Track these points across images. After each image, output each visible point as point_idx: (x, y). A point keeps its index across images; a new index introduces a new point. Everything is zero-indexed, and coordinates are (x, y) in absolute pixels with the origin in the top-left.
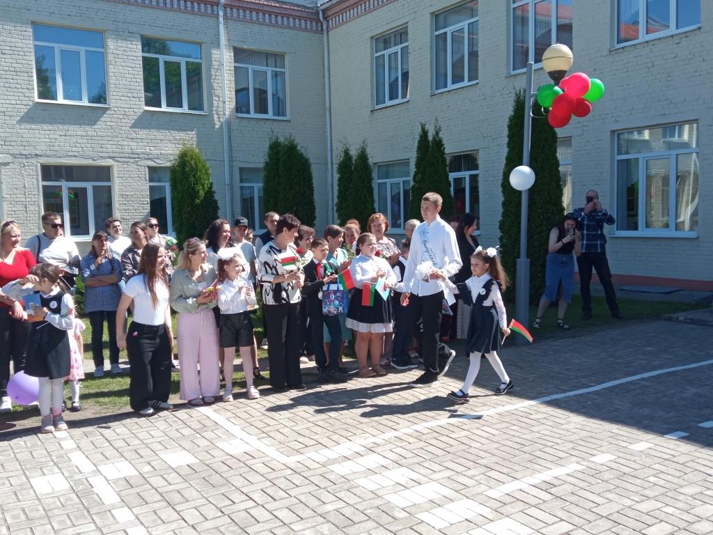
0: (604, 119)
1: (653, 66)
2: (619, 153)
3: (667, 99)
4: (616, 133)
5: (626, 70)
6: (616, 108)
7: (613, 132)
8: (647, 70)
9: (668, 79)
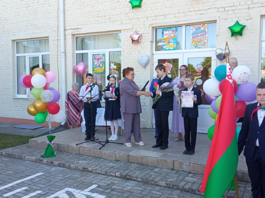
0: (9, 33)
1: (29, 6)
2: (17, 53)
3: (35, 25)
4: (16, 41)
5: (16, 8)
6: (13, 28)
7: (13, 41)
8: (26, 8)
9: (35, 14)
